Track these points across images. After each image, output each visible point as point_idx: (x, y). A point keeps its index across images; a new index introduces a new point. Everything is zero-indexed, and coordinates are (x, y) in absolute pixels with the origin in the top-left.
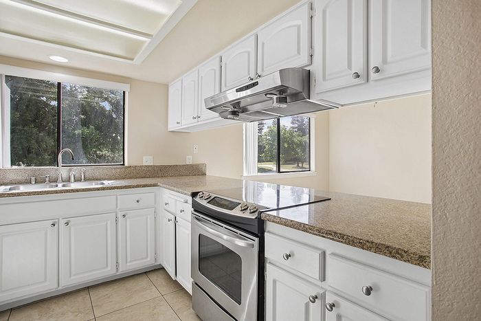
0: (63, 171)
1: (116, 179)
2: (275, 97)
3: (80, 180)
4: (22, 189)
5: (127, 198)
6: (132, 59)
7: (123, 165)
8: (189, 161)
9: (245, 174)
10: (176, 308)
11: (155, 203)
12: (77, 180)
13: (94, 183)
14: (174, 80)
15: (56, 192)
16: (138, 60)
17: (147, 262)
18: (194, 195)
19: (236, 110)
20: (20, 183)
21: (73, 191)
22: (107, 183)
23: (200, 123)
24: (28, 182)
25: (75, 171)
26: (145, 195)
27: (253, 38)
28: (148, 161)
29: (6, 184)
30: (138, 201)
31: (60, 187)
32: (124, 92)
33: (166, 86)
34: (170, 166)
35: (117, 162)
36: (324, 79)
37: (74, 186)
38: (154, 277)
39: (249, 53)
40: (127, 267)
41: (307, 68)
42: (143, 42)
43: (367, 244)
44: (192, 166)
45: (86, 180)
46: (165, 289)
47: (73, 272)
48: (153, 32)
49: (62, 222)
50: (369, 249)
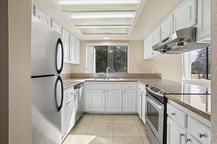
0: (108, 75)
1: (124, 78)
2: (177, 43)
3: (113, 78)
4: (98, 80)
5: (126, 85)
6: (127, 34)
7: (127, 73)
8: (153, 72)
9: (183, 79)
10: (139, 129)
11: (136, 88)
12: (112, 78)
13: (116, 79)
14: (145, 38)
15: (105, 81)
16: (129, 34)
17: (133, 110)
18: (147, 86)
19: (165, 50)
20: (97, 78)
21: (110, 81)
22: (120, 79)
23: (154, 56)
24: (99, 78)
25: (112, 75)
26: (133, 85)
27: (172, 16)
28: (136, 72)
29: (94, 78)
30: (130, 87)
31: (106, 80)
32: (127, 46)
33: (143, 41)
34: (145, 74)
35: (124, 72)
36: (202, 31)
37: (111, 80)
38: (135, 117)
39: (170, 23)
40: (126, 110)
41: (195, 27)
42: (129, 28)
43: (200, 113)
44: (155, 74)
45: (114, 78)
46: (138, 122)
47: (109, 108)
48: (131, 24)
49: (106, 91)
50: (201, 115)
